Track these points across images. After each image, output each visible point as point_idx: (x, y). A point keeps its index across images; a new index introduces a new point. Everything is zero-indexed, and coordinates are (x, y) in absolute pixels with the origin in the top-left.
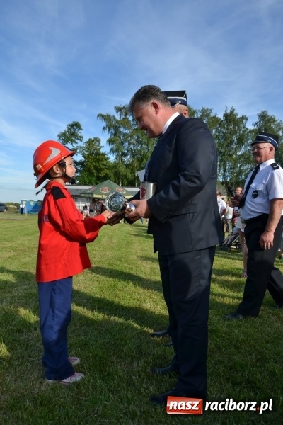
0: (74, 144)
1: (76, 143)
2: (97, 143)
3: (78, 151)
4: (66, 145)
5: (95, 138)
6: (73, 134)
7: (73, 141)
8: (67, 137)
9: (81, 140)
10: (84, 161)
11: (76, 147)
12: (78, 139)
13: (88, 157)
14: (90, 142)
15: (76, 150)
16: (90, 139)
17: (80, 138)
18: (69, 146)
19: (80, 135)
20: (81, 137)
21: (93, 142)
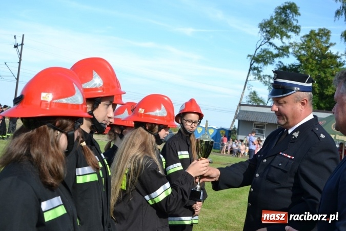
0: (284, 38)
1: (289, 37)
2: (324, 38)
3: (291, 50)
4: (271, 41)
5: (321, 30)
6: (284, 23)
7: (283, 34)
8: (275, 28)
9: (296, 33)
10: (299, 66)
11: (287, 44)
12: (292, 31)
13: (307, 60)
14: (312, 36)
15: (288, 48)
16: (312, 32)
17: (296, 30)
18: (277, 41)
19: (295, 23)
20: (297, 27)
21: (318, 36)
